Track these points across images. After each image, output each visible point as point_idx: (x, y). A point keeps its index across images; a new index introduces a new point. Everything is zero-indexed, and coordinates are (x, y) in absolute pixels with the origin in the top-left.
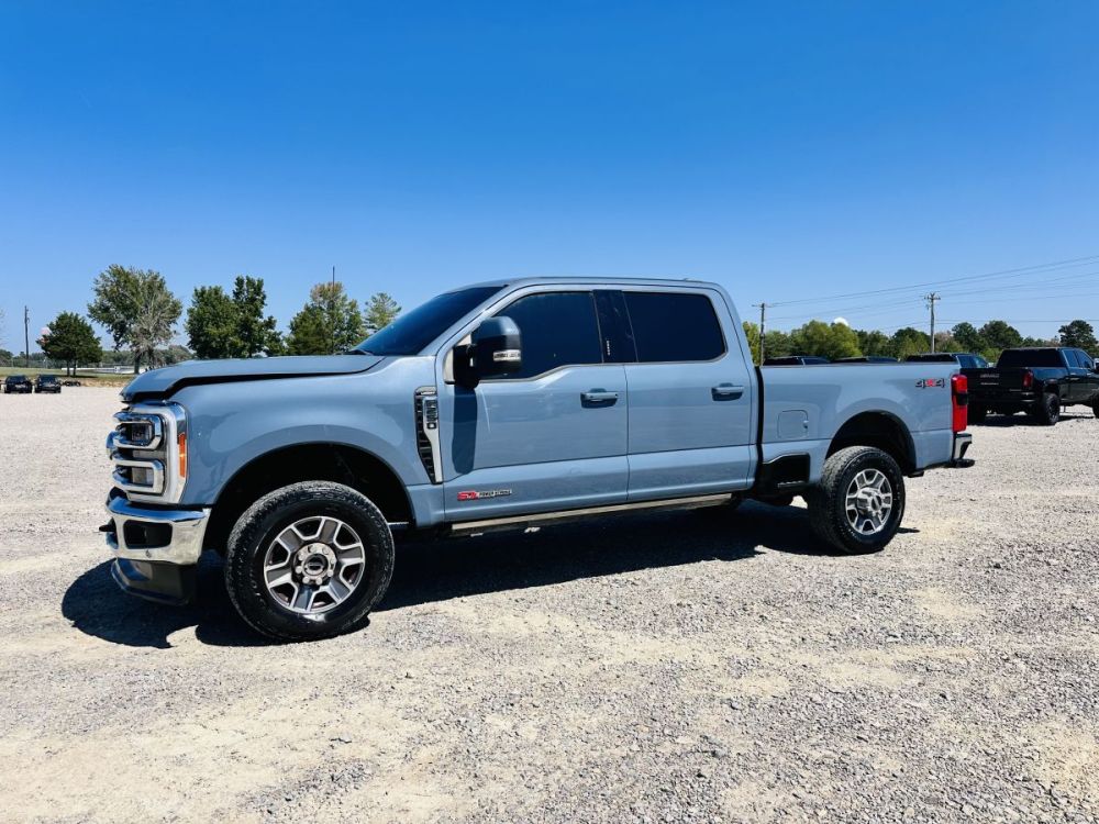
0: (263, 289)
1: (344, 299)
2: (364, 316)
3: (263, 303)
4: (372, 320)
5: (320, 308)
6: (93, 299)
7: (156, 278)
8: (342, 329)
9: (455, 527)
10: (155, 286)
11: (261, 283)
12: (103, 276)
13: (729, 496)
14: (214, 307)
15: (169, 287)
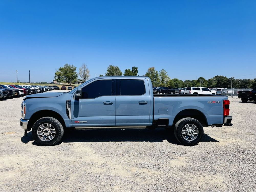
0: (137, 69)
1: (155, 71)
2: (159, 74)
3: (137, 72)
4: (160, 75)
5: (150, 73)
6: (106, 72)
7: (117, 67)
8: (154, 78)
9: (76, 128)
10: (117, 69)
11: (137, 68)
12: (108, 67)
13: (146, 127)
14: (128, 73)
15: (120, 69)
